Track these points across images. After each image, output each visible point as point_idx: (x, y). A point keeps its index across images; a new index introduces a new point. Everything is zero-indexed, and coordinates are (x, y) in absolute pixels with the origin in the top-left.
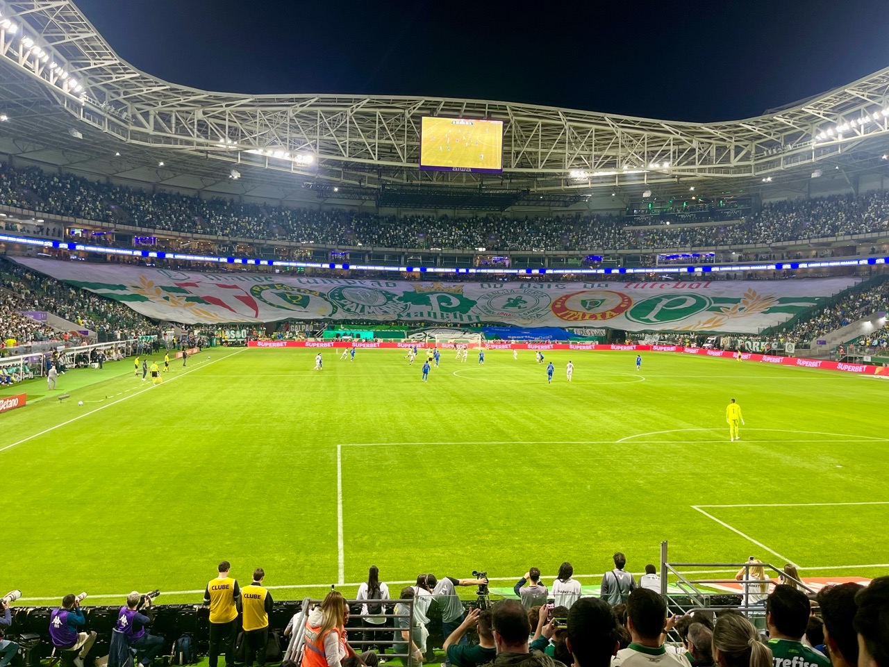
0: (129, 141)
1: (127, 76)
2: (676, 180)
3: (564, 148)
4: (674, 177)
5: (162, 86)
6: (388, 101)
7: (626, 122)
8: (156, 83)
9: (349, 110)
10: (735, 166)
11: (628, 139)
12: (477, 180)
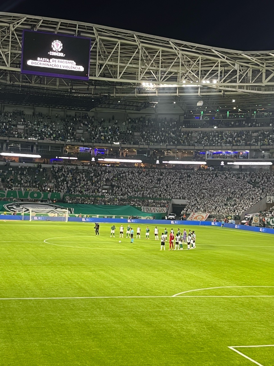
2: (221, 93)
3: (138, 64)
7: (186, 46)
10: (266, 86)
11: (187, 60)
12: (68, 84)
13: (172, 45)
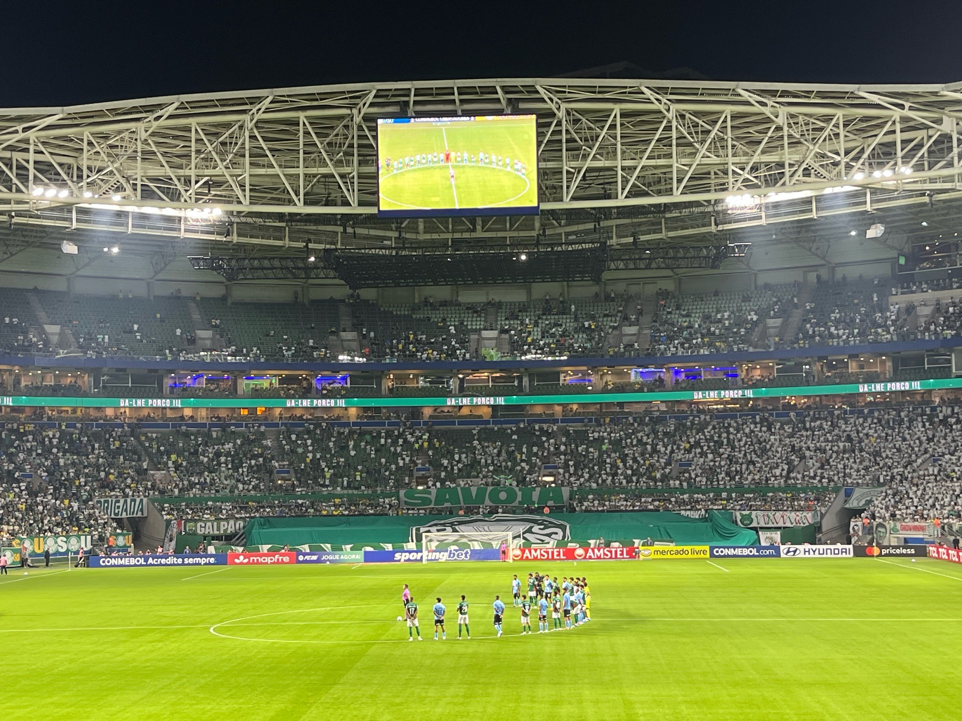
2: (926, 199)
3: (669, 156)
4: (923, 195)
6: (311, 97)
9: (247, 117)
13: (746, 95)
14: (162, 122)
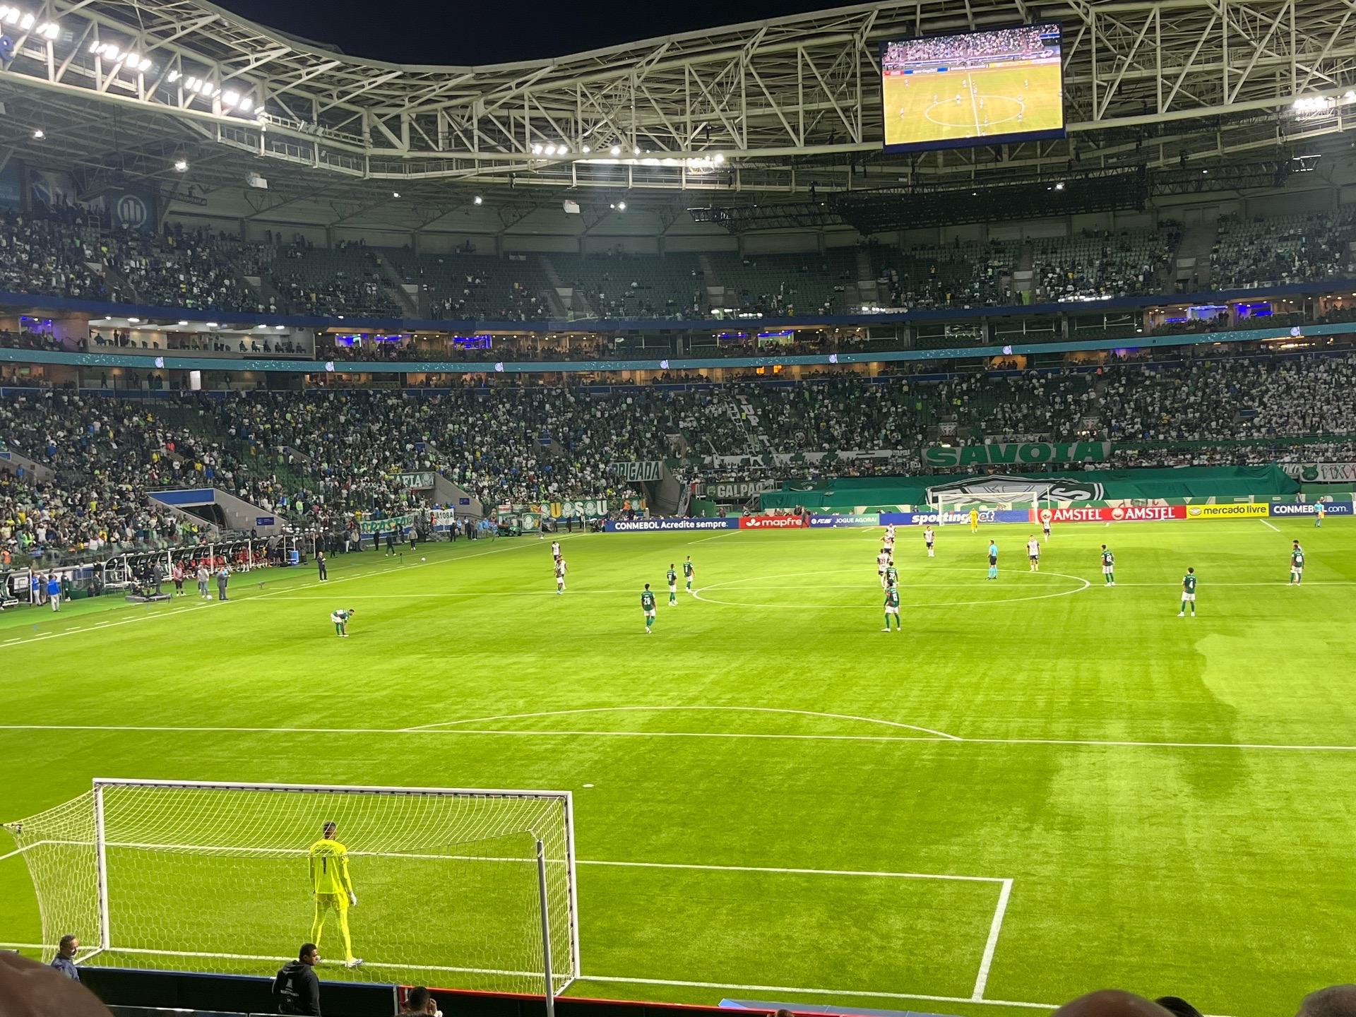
0: (369, 175)
1: (323, 69)
5: (389, 73)
8: (380, 70)
9: (741, 53)
12: (1098, 146)
14: (654, 66)
